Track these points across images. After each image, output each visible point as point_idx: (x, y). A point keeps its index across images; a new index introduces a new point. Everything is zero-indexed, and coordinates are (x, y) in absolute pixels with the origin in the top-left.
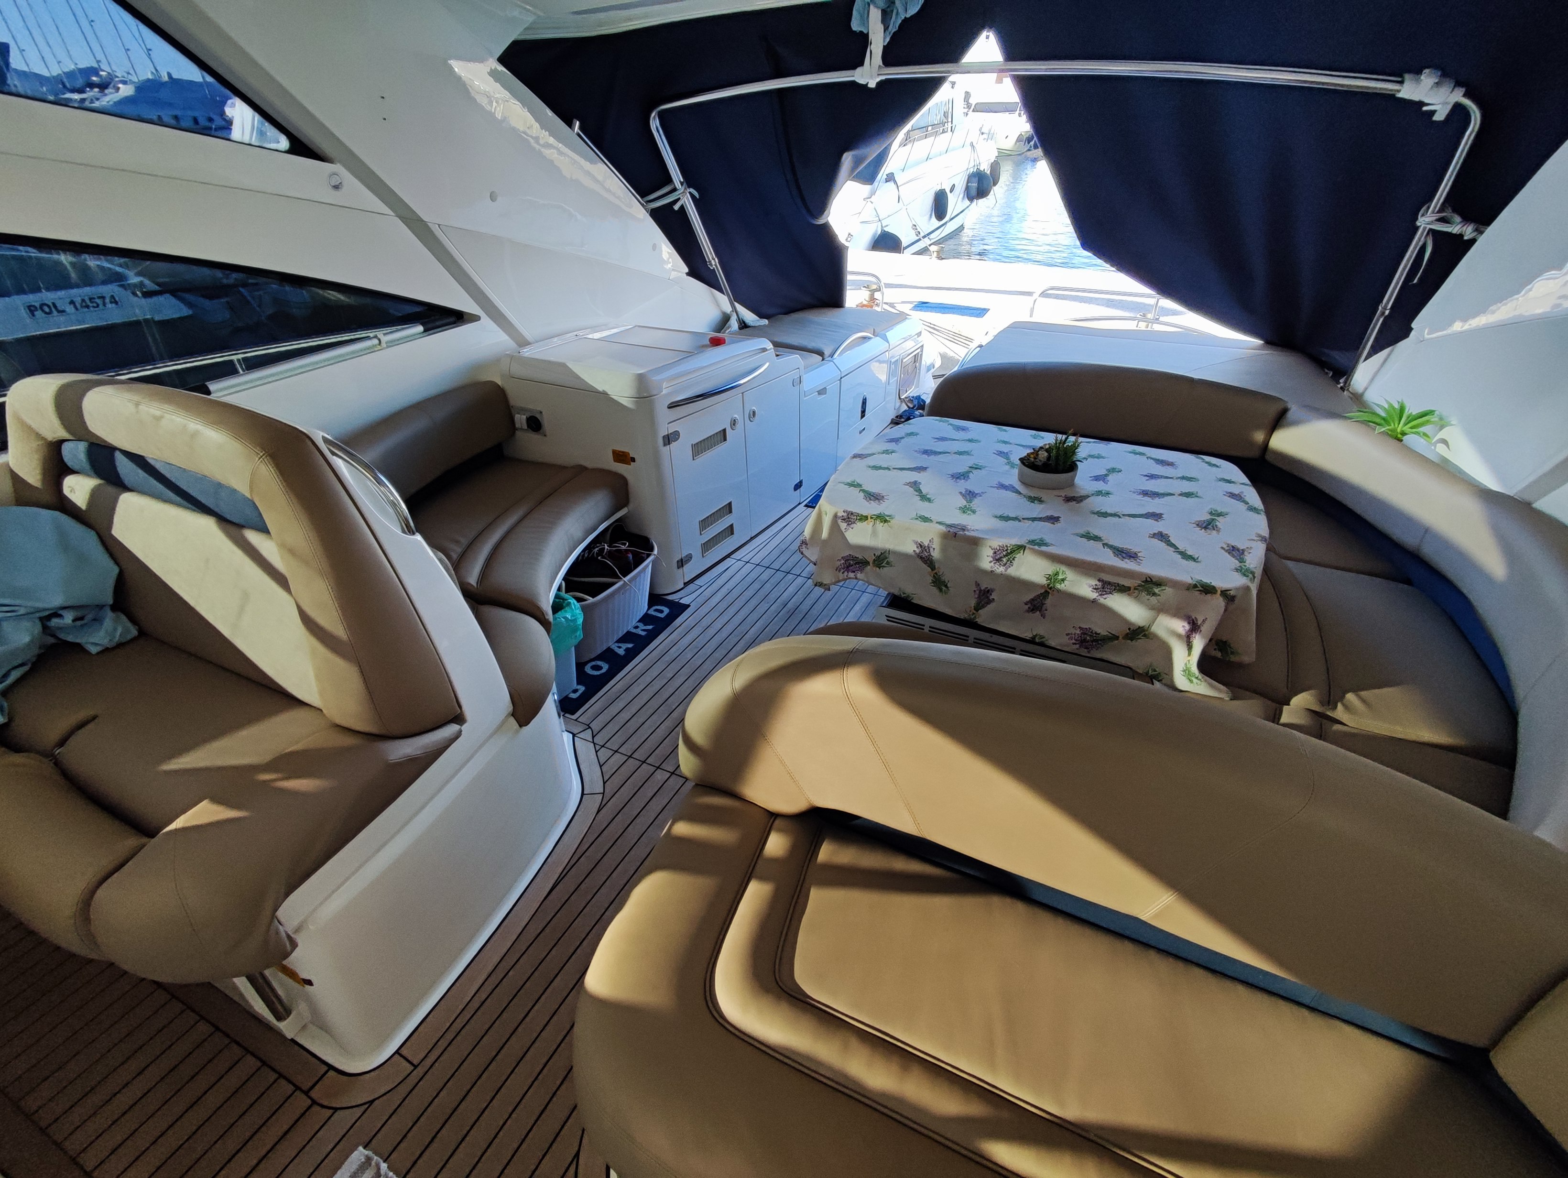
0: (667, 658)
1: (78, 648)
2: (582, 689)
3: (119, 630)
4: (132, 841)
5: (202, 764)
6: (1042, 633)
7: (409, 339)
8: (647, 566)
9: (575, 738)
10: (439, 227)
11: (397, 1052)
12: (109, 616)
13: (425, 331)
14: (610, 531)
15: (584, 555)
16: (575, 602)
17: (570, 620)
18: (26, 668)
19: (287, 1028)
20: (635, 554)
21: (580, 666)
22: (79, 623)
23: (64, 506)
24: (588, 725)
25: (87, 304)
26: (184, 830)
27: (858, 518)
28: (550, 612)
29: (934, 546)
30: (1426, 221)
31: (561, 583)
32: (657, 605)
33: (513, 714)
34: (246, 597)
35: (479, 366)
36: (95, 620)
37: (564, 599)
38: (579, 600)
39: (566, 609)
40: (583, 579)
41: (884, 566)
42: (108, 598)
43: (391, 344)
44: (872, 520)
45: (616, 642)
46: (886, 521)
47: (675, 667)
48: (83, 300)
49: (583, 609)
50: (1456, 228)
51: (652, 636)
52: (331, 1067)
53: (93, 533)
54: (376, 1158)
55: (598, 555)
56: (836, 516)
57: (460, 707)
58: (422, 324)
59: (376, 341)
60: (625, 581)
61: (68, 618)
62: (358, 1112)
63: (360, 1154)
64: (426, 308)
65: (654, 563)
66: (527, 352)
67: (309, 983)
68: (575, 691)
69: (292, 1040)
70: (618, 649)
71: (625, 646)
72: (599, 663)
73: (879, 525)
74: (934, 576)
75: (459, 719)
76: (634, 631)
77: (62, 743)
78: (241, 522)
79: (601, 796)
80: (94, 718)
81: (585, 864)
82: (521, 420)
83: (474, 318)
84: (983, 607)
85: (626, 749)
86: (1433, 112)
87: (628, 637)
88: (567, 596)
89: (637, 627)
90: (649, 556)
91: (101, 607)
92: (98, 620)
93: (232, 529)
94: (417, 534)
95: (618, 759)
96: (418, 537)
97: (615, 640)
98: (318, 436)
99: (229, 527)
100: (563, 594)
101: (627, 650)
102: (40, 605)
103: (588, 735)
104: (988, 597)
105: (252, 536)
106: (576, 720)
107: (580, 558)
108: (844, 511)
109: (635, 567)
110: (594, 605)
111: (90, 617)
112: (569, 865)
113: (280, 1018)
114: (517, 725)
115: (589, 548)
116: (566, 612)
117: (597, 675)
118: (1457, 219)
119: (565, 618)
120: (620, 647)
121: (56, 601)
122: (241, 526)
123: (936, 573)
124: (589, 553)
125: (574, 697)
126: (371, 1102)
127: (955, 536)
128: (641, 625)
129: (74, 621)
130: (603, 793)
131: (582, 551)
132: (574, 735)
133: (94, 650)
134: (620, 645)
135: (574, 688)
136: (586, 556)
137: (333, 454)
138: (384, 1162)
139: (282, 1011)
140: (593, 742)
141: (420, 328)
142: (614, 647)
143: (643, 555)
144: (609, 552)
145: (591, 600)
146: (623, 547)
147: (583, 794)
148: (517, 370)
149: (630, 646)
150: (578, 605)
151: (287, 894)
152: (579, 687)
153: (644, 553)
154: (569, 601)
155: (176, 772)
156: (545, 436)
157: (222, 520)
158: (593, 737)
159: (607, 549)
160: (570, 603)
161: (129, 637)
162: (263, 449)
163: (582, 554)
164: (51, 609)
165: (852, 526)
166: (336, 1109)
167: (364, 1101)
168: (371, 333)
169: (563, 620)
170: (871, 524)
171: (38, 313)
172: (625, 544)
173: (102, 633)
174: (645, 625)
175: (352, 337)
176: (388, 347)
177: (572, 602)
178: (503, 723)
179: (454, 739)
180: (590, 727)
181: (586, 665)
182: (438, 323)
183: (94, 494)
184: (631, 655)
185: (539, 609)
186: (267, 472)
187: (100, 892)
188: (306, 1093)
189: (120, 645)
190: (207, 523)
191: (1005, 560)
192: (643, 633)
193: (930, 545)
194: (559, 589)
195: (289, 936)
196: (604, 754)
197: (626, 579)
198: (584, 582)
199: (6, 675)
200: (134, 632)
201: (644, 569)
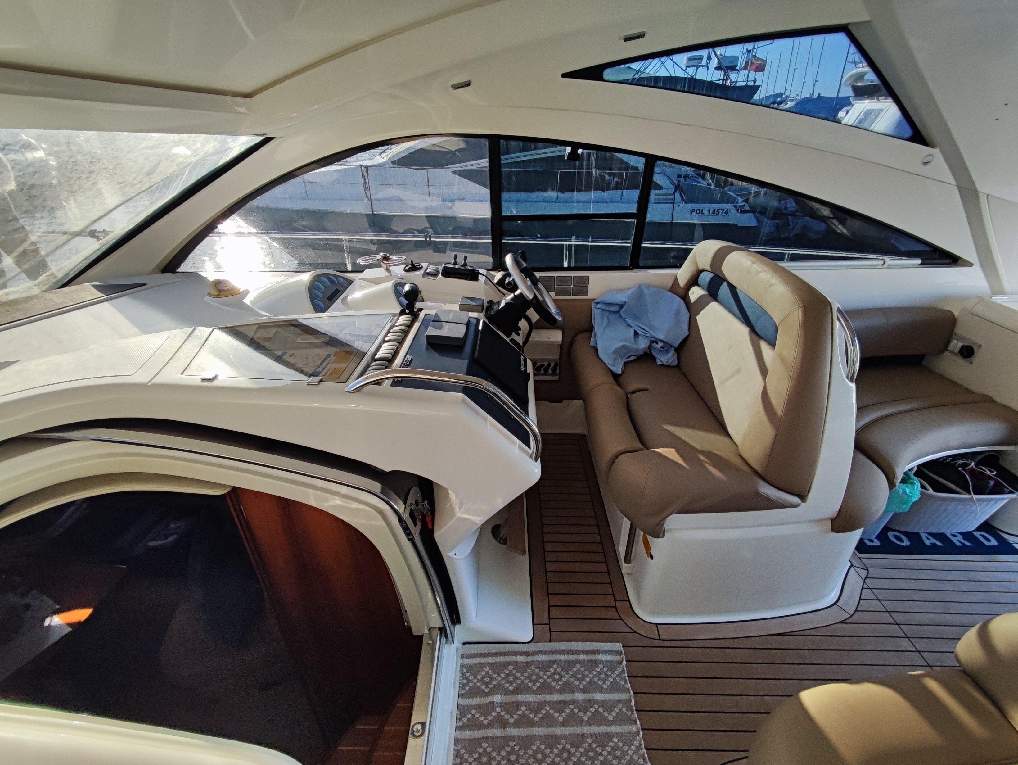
0: (972, 575)
1: (654, 359)
2: (877, 543)
3: (672, 360)
4: (640, 446)
5: (677, 434)
7: (903, 267)
8: (1004, 499)
9: (852, 568)
10: (987, 197)
11: (657, 624)
12: (672, 352)
13: (921, 264)
14: (982, 456)
15: (946, 459)
16: (919, 485)
17: (907, 495)
18: (635, 357)
19: (625, 568)
20: (997, 484)
21: (886, 529)
22: (662, 349)
23: (685, 297)
24: (867, 568)
25: (715, 212)
26: (660, 455)
28: (900, 479)
31: (914, 467)
32: (987, 533)
33: (833, 520)
34: (739, 371)
35: (946, 299)
36: (666, 351)
37: (910, 478)
38: (923, 487)
39: (909, 485)
40: (932, 475)
42: (676, 345)
43: (890, 267)
45: (927, 533)
47: (972, 586)
48: (714, 210)
49: (922, 493)
51: (963, 550)
52: (629, 601)
53: (689, 314)
54: (624, 655)
55: (960, 465)
57: (809, 492)
58: (922, 259)
59: (882, 262)
60: (972, 497)
61: (660, 345)
62: (628, 630)
63: (618, 646)
64: (932, 249)
65: (1012, 500)
66: (998, 299)
67: (652, 557)
68: (871, 541)
69: (622, 574)
70: (926, 539)
71: (933, 541)
72: (903, 537)
75: (803, 497)
76: (951, 538)
77: (633, 393)
78: (762, 335)
79: (848, 616)
80: (647, 390)
81: (808, 642)
82: (956, 345)
83: (967, 264)
85: (890, 606)
87: (941, 536)
88: (913, 477)
89: (954, 536)
90: (1011, 492)
91: (671, 346)
92: (667, 352)
93: (756, 338)
94: (854, 383)
95: (876, 605)
96: (853, 386)
97: (928, 531)
98: (836, 306)
99: (754, 336)
100: (911, 474)
101: (934, 545)
102: (655, 335)
103: (864, 573)
105: (764, 345)
106: (860, 558)
107: (942, 460)
109: (990, 493)
110: (931, 496)
111: (666, 349)
112: (799, 632)
113: (626, 561)
114: (830, 527)
115: (954, 457)
116: (907, 487)
117: (896, 544)
119: (904, 492)
120: (928, 539)
121: (661, 336)
122: (760, 337)
124: (952, 460)
125: (867, 544)
126: (636, 632)
128: (960, 538)
129: (661, 347)
130: (851, 616)
131: (946, 457)
132: (852, 565)
133: (659, 363)
134: (930, 537)
135: (871, 538)
136: (948, 461)
137: (838, 319)
138: (626, 661)
139: (628, 560)
140: (864, 581)
141: (919, 261)
142: (924, 536)
143: (1006, 489)
144: (972, 469)
145: (931, 491)
146: (988, 473)
147: (835, 603)
148: (979, 310)
149: (939, 544)
150: (919, 488)
151: (678, 513)
152: (876, 540)
153: (1008, 489)
154: (915, 482)
155: (667, 430)
156: (971, 363)
157: (753, 330)
158: (866, 578)
159: (972, 466)
160: (914, 483)
161: (673, 364)
162: (803, 303)
163: (945, 458)
164: (656, 339)
166: (621, 619)
167: (632, 628)
168: (881, 257)
169: (901, 490)
171: (694, 213)
172: (992, 472)
173: (666, 358)
174: (964, 539)
175: (866, 257)
176: (887, 268)
177: (917, 484)
178: (826, 519)
179: (793, 505)
180: (868, 570)
181: (890, 531)
182: (934, 261)
183: (701, 298)
184: (933, 550)
185: (893, 472)
186: (797, 316)
187: (621, 457)
188: (616, 601)
189: (668, 366)
190: (744, 330)
192: (958, 544)
194: (910, 470)
195: (664, 530)
196: (867, 594)
197: (975, 497)
198: (932, 478)
199: (629, 357)
200: (676, 364)
201: (997, 500)
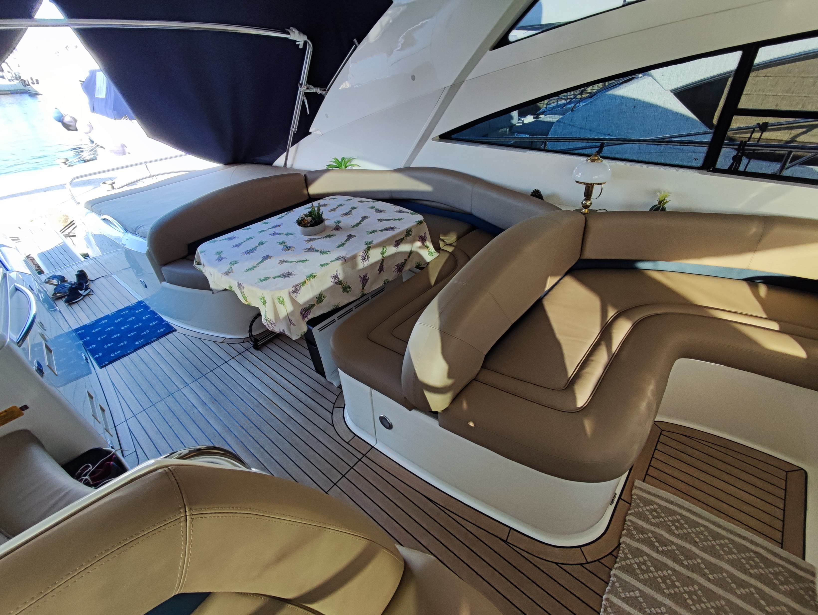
6: (386, 278)
27: (301, 285)
29: (338, 273)
30: (302, 90)
41: (323, 300)
44: (308, 281)
46: (315, 276)
50: (313, 90)
56: (289, 293)
73: (312, 280)
74: (343, 287)
84: (365, 285)
86: (299, 45)
104: (366, 279)
108: (292, 287)
118: (311, 87)
123: (343, 285)
127: (346, 261)
165: (299, 292)
170: (309, 283)
191: (366, 257)
193: (337, 273)
